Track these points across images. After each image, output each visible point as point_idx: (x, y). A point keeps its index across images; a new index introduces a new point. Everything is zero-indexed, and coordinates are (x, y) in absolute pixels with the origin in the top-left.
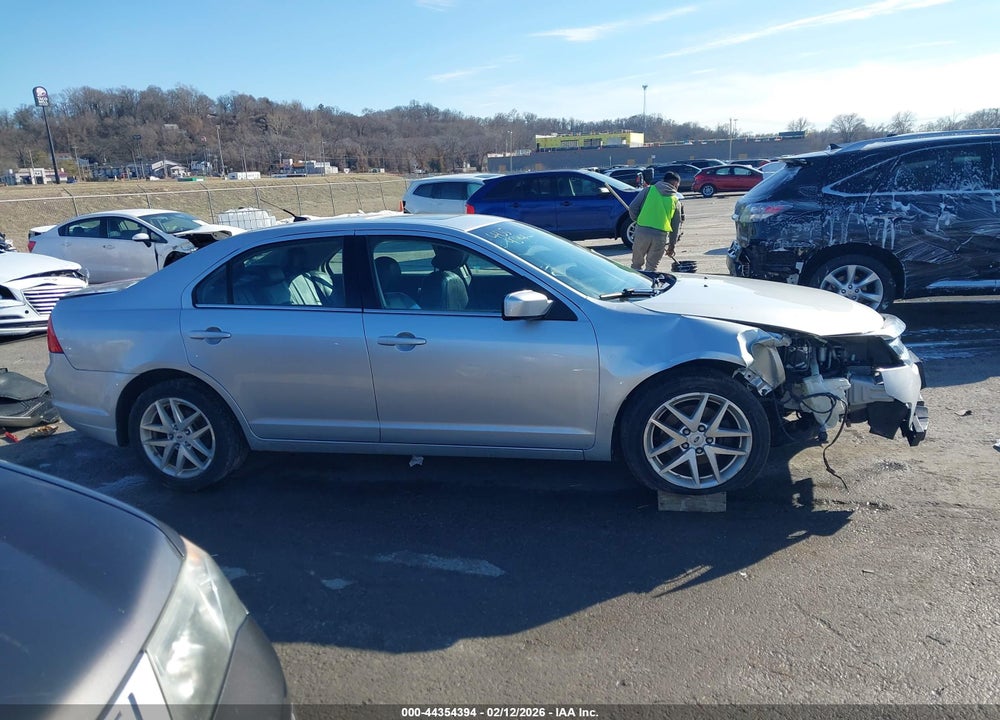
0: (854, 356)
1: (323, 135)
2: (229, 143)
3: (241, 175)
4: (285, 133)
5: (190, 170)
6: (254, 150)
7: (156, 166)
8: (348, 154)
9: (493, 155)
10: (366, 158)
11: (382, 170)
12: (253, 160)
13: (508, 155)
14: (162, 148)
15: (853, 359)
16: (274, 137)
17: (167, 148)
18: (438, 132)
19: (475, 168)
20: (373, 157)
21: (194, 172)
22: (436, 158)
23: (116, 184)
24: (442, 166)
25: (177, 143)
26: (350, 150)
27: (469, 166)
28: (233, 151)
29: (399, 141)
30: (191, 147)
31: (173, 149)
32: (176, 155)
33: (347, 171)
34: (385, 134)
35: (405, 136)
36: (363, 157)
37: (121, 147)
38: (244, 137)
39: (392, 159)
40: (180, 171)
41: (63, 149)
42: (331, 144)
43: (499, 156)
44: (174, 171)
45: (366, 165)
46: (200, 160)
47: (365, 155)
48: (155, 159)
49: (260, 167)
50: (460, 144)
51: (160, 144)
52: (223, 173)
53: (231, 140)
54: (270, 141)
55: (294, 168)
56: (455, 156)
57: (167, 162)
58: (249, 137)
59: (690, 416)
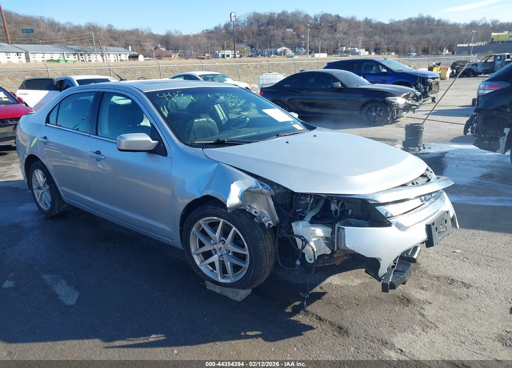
0: (350, 211)
1: (364, 34)
2: (316, 38)
3: (317, 55)
4: (345, 33)
5: (295, 52)
6: (327, 43)
7: (279, 50)
8: (377, 44)
9: (461, 45)
10: (386, 47)
11: (393, 53)
12: (325, 47)
13: (471, 45)
14: (284, 41)
15: (350, 213)
16: (338, 35)
17: (286, 41)
18: (432, 32)
19: (451, 53)
20: (390, 46)
21: (296, 53)
22: (427, 47)
23: (260, 58)
24: (430, 51)
25: (290, 39)
26: (378, 42)
27: (447, 51)
28: (319, 44)
29: (406, 37)
30: (297, 40)
31: (288, 41)
32: (290, 44)
33: (373, 53)
34: (399, 33)
35: (411, 35)
36: (384, 46)
37: (266, 41)
38: (323, 35)
39: (400, 47)
40: (290, 52)
41: (240, 41)
42: (368, 39)
43: (465, 45)
44: (287, 52)
45: (385, 51)
46: (300, 47)
47: (386, 44)
48: (280, 46)
49: (329, 52)
50: (444, 38)
51: (283, 39)
52: (308, 54)
53: (317, 37)
54: (336, 37)
55: (346, 52)
56: (439, 46)
57: (284, 48)
58: (326, 35)
59: (215, 232)
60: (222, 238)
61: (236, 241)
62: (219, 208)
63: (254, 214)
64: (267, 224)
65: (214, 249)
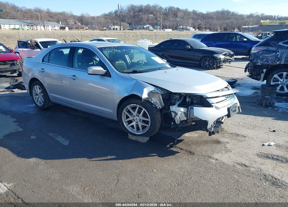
0: (195, 101)
1: (193, 19)
2: (166, 21)
3: (166, 30)
4: (182, 18)
5: (154, 28)
6: (172, 23)
7: (145, 26)
8: (199, 25)
9: (245, 27)
10: (204, 26)
11: (208, 30)
12: (171, 26)
13: (250, 27)
14: (148, 21)
15: (195, 102)
16: (178, 19)
17: (149, 21)
18: (229, 19)
19: (239, 31)
20: (206, 26)
21: (155, 28)
22: (226, 27)
23: (134, 31)
24: (228, 30)
25: (152, 20)
26: (200, 24)
27: (237, 30)
28: (167, 23)
29: (215, 21)
30: (155, 21)
31: (150, 22)
32: (151, 23)
33: (197, 30)
34: (212, 19)
35: (218, 20)
36: (203, 26)
37: (138, 21)
38: (170, 19)
39: (212, 27)
40: (151, 28)
41: (123, 21)
42: (194, 22)
43: (247, 27)
44: (150, 28)
45: (204, 29)
46: (157, 25)
47: (204, 25)
48: (146, 24)
49: (173, 28)
50: (235, 23)
51: (147, 20)
52: (161, 29)
53: (166, 20)
54: (177, 20)
55: (182, 28)
56: (233, 26)
57: (148, 25)
58: (171, 19)
59: (134, 111)
60: (138, 114)
61: (145, 115)
62: (137, 100)
63: (153, 103)
64: (158, 108)
65: (133, 119)
